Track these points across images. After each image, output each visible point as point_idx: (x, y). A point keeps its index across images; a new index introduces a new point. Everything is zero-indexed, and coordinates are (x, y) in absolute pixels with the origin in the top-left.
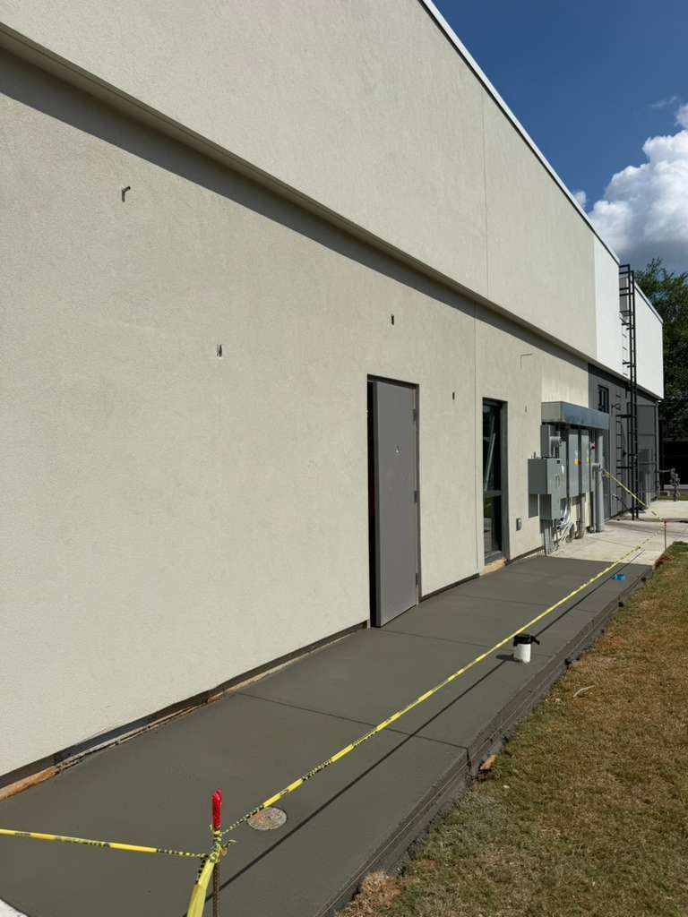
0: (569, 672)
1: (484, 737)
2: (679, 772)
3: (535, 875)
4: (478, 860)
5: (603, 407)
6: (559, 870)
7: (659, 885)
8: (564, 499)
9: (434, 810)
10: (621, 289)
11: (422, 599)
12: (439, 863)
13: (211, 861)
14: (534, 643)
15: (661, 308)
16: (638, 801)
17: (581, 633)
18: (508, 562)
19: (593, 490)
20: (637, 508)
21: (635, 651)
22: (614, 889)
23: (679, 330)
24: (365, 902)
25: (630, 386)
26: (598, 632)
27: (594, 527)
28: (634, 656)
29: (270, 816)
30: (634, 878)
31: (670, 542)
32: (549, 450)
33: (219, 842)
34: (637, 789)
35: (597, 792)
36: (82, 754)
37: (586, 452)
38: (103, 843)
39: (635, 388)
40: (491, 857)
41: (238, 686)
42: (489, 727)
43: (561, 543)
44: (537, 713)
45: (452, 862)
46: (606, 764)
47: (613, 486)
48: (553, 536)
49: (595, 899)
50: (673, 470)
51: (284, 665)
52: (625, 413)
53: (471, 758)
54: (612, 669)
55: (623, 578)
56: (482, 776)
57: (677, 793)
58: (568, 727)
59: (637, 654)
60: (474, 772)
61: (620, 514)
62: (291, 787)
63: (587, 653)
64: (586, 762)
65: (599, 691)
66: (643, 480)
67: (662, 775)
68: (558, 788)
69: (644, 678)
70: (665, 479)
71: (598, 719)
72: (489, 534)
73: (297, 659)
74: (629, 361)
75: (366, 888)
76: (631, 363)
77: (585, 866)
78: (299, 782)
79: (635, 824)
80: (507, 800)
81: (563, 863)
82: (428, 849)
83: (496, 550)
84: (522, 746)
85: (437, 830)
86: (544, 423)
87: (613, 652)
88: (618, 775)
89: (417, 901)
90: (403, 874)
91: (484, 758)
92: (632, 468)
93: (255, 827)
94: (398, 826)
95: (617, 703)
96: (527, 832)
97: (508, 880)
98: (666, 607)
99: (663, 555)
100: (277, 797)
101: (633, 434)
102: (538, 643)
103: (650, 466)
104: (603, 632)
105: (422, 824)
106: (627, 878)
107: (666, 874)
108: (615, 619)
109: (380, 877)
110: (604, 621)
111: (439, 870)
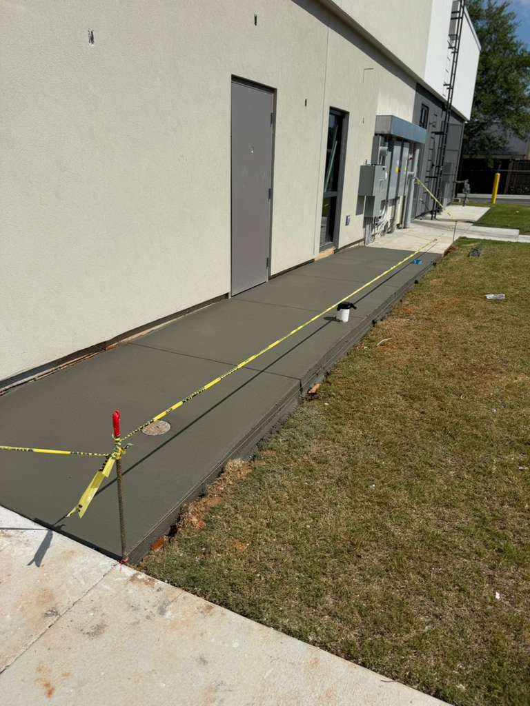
0: (375, 329)
1: (312, 372)
2: (446, 394)
3: (344, 458)
4: (305, 449)
5: (423, 123)
6: (360, 456)
7: (426, 463)
8: (384, 201)
9: (275, 420)
10: (453, 13)
11: (271, 278)
12: (279, 452)
13: (113, 458)
14: (353, 308)
15: (482, 36)
16: (416, 413)
17: (386, 302)
18: (336, 251)
19: (406, 194)
20: (438, 210)
21: (423, 314)
22: (396, 466)
23: (492, 59)
24: (227, 478)
25: (445, 106)
26: (398, 301)
27: (403, 225)
28: (423, 318)
29: (158, 425)
30: (410, 459)
31: (457, 237)
32: (378, 158)
33: (119, 446)
34: (416, 405)
35: (389, 407)
36: (7, 387)
37: (405, 162)
38: (28, 449)
39: (450, 108)
40: (315, 448)
41: (130, 338)
42: (316, 365)
43: (378, 236)
44: (350, 356)
45: (288, 451)
46: (397, 389)
47: (421, 191)
48: (372, 230)
49: (383, 472)
50: (466, 182)
51: (165, 323)
52: (438, 130)
53: (303, 386)
54: (407, 326)
55: (420, 263)
56: (310, 397)
57: (444, 407)
58: (372, 365)
59: (424, 316)
60: (304, 394)
61: (423, 214)
62: (174, 407)
63: (388, 316)
64: (382, 388)
65: (396, 342)
66: (443, 187)
67: (435, 396)
68: (362, 404)
69: (428, 333)
70: (459, 189)
71: (393, 360)
72: (325, 229)
73: (175, 320)
74: (448, 83)
75: (228, 469)
76: (450, 85)
77: (377, 452)
78: (180, 403)
79: (413, 427)
80: (327, 412)
81: (363, 451)
82: (271, 444)
83: (328, 241)
84: (339, 378)
85: (278, 432)
86: (376, 134)
87: (407, 315)
88: (404, 396)
89: (264, 476)
90: (254, 460)
91: (311, 386)
92: (437, 179)
93: (148, 433)
94: (250, 430)
95: (408, 350)
96: (340, 432)
97: (326, 462)
98: (449, 283)
99: (451, 246)
100: (163, 414)
101: (443, 149)
102: (355, 308)
103: (451, 177)
104: (401, 301)
105: (267, 429)
106: (405, 459)
107: (431, 457)
108: (411, 291)
109: (238, 462)
110: (403, 293)
111: (278, 456)
